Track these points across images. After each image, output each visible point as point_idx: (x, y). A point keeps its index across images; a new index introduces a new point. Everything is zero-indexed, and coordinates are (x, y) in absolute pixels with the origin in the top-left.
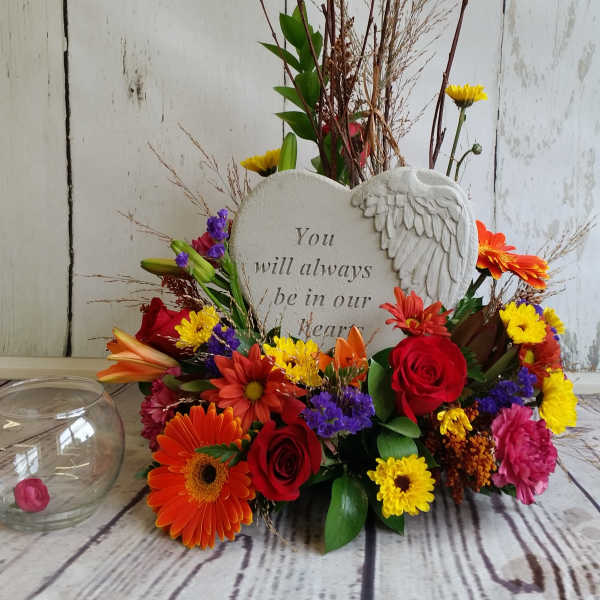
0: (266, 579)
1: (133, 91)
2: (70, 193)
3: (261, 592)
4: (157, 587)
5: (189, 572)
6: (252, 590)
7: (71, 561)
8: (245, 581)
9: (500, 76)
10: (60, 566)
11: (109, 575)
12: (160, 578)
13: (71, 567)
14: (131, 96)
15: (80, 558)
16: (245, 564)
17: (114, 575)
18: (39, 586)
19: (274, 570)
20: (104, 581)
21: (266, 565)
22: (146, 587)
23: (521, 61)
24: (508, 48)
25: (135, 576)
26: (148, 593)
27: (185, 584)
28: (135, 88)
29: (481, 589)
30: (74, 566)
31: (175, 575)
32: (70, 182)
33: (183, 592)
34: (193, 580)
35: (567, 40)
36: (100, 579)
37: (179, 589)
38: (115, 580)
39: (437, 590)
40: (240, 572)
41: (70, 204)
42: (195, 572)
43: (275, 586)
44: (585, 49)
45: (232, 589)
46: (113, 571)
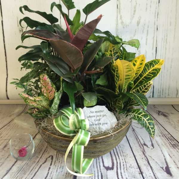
0: (55, 169)
1: (20, 31)
2: (6, 58)
3: (54, 172)
4: (31, 172)
5: (39, 167)
6: (52, 172)
7: (13, 165)
8: (50, 169)
9: (117, 25)
10: (10, 167)
11: (21, 169)
12: (32, 169)
13: (13, 167)
14: (20, 32)
15: (15, 164)
16: (51, 164)
17: (22, 169)
18: (6, 173)
19: (57, 166)
20: (20, 171)
21: (56, 165)
22: (29, 172)
23: (123, 21)
24: (119, 18)
25: (27, 169)
26: (29, 174)
27: (37, 171)
28: (21, 30)
29: (100, 169)
30: (14, 166)
31: (36, 168)
32: (6, 56)
33: (37, 173)
34: (40, 170)
35: (134, 15)
36: (19, 170)
37: (36, 172)
38: (22, 171)
39: (91, 170)
40: (50, 167)
41: (6, 61)
42: (40, 167)
43: (57, 171)
44: (139, 18)
45: (47, 172)
46: (22, 168)
